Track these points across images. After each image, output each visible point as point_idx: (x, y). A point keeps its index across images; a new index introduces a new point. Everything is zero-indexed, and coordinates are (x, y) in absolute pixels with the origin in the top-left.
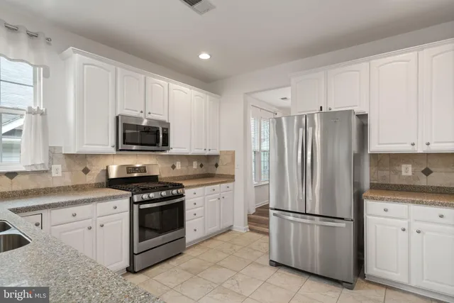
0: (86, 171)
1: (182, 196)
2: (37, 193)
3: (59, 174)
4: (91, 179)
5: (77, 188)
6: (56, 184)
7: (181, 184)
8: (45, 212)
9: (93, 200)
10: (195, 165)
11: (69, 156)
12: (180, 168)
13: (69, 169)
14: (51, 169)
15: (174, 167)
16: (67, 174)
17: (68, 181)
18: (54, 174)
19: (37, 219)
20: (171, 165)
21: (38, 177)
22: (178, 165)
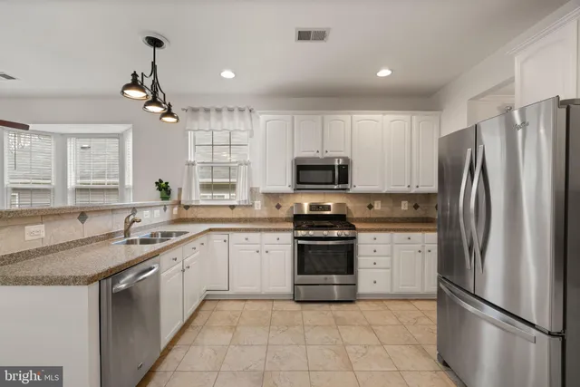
0: (278, 207)
1: (354, 238)
2: (246, 220)
3: (259, 208)
4: (283, 213)
5: (271, 220)
6: (258, 216)
7: (354, 226)
8: (230, 233)
9: (260, 230)
10: (405, 206)
11: (267, 195)
12: (379, 208)
13: (265, 204)
14: (253, 204)
15: (370, 207)
16: (265, 208)
17: (265, 214)
18: (256, 208)
19: (226, 237)
20: (368, 204)
21: (247, 210)
22: (377, 206)
